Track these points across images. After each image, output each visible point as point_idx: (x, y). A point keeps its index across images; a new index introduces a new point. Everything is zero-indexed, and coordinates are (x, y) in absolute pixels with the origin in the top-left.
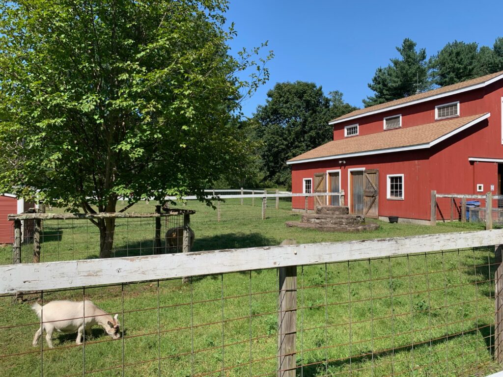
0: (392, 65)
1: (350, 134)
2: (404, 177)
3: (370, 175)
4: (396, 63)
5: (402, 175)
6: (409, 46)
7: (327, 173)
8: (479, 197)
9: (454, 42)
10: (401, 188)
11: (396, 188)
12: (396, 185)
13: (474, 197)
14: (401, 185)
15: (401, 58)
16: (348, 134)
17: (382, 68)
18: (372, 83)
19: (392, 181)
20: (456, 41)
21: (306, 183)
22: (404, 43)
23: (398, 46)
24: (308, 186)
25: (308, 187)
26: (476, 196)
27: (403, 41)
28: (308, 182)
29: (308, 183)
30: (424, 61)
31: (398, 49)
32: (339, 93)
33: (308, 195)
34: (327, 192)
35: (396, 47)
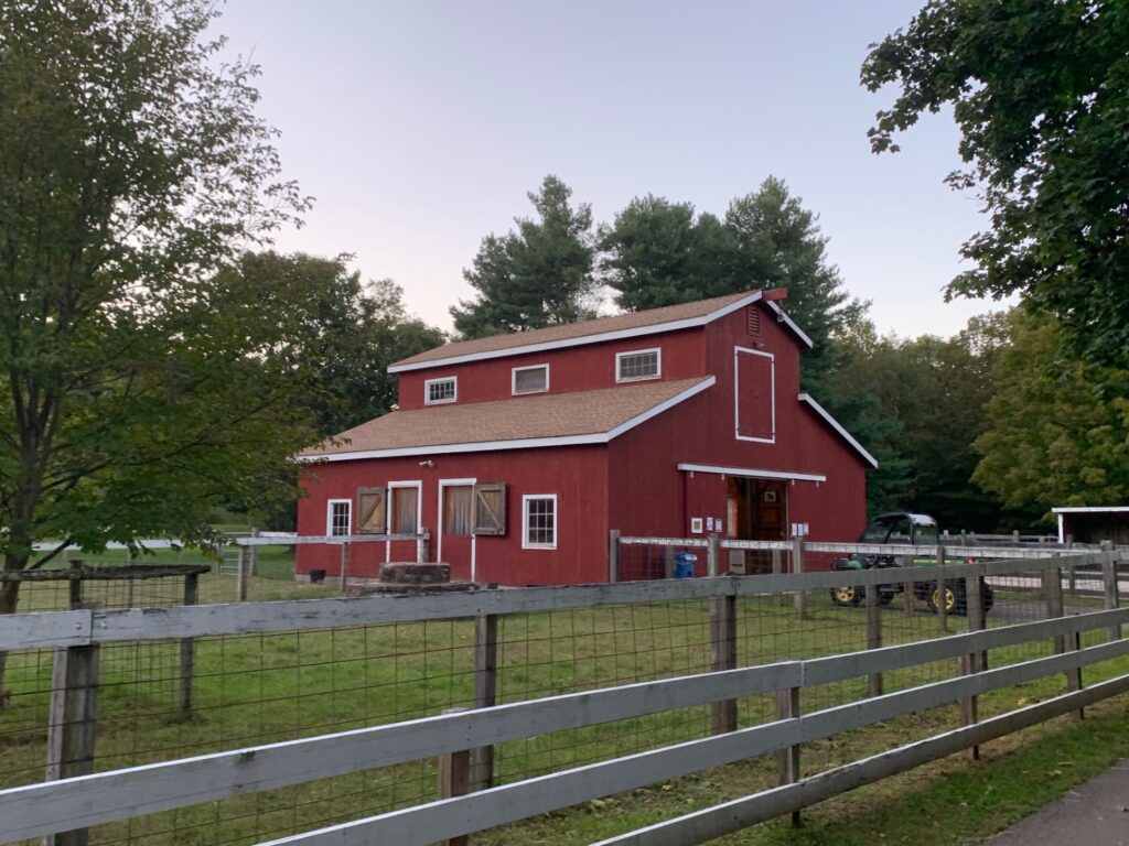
0: (518, 232)
1: (437, 398)
2: (558, 501)
3: (487, 495)
4: (528, 228)
5: (554, 497)
6: (555, 193)
7: (389, 487)
8: (697, 543)
9: (648, 197)
10: (551, 524)
11: (542, 524)
12: (542, 518)
13: (688, 542)
14: (551, 518)
15: (538, 220)
16: (432, 398)
17: (496, 237)
18: (474, 270)
19: (532, 509)
20: (651, 196)
21: (336, 512)
22: (546, 185)
23: (531, 191)
24: (342, 518)
25: (340, 522)
26: (691, 542)
27: (543, 181)
28: (340, 509)
29: (342, 512)
30: (588, 231)
31: (531, 197)
32: (395, 286)
33: (340, 540)
34: (389, 532)
35: (528, 194)
